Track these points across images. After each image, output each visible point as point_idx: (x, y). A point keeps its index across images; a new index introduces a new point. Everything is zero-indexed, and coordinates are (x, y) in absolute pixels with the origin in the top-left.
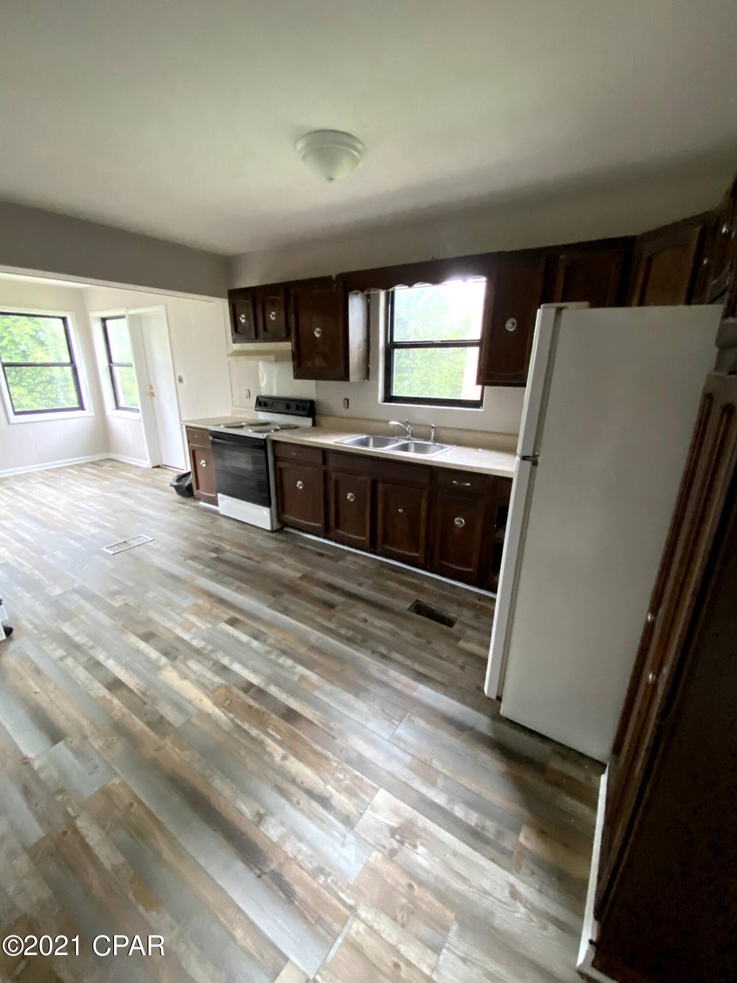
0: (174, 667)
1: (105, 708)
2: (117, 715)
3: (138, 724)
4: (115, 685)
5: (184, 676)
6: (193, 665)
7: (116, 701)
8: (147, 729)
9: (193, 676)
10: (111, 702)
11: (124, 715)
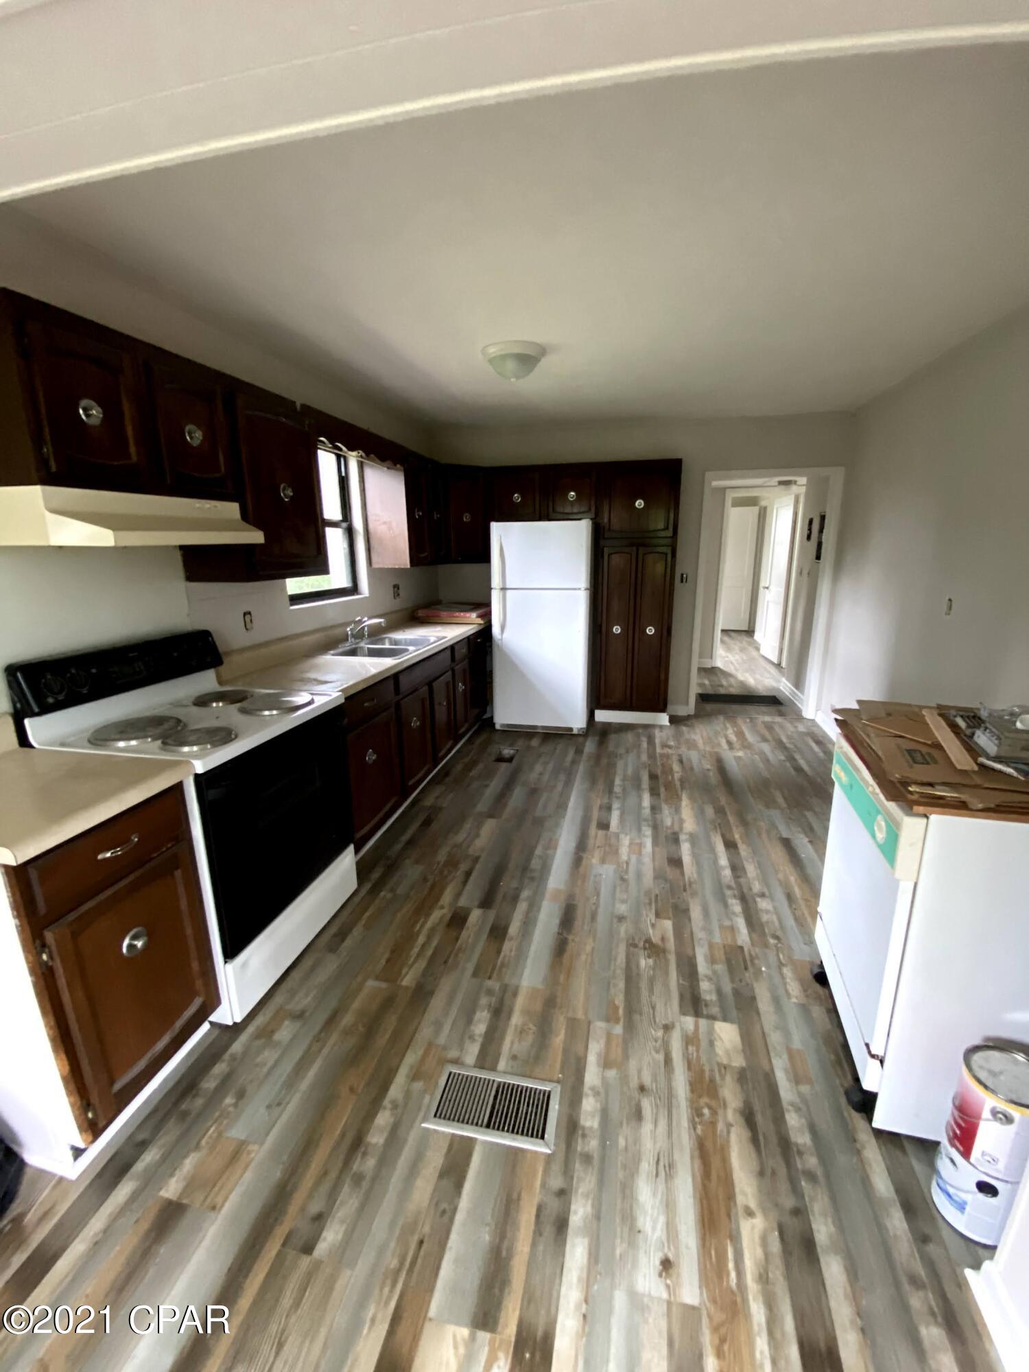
0: (681, 829)
1: (747, 836)
2: (741, 829)
3: (732, 819)
4: (730, 845)
5: (681, 821)
6: (668, 822)
7: (737, 836)
8: (728, 813)
9: (676, 818)
10: (741, 838)
11: (737, 826)
